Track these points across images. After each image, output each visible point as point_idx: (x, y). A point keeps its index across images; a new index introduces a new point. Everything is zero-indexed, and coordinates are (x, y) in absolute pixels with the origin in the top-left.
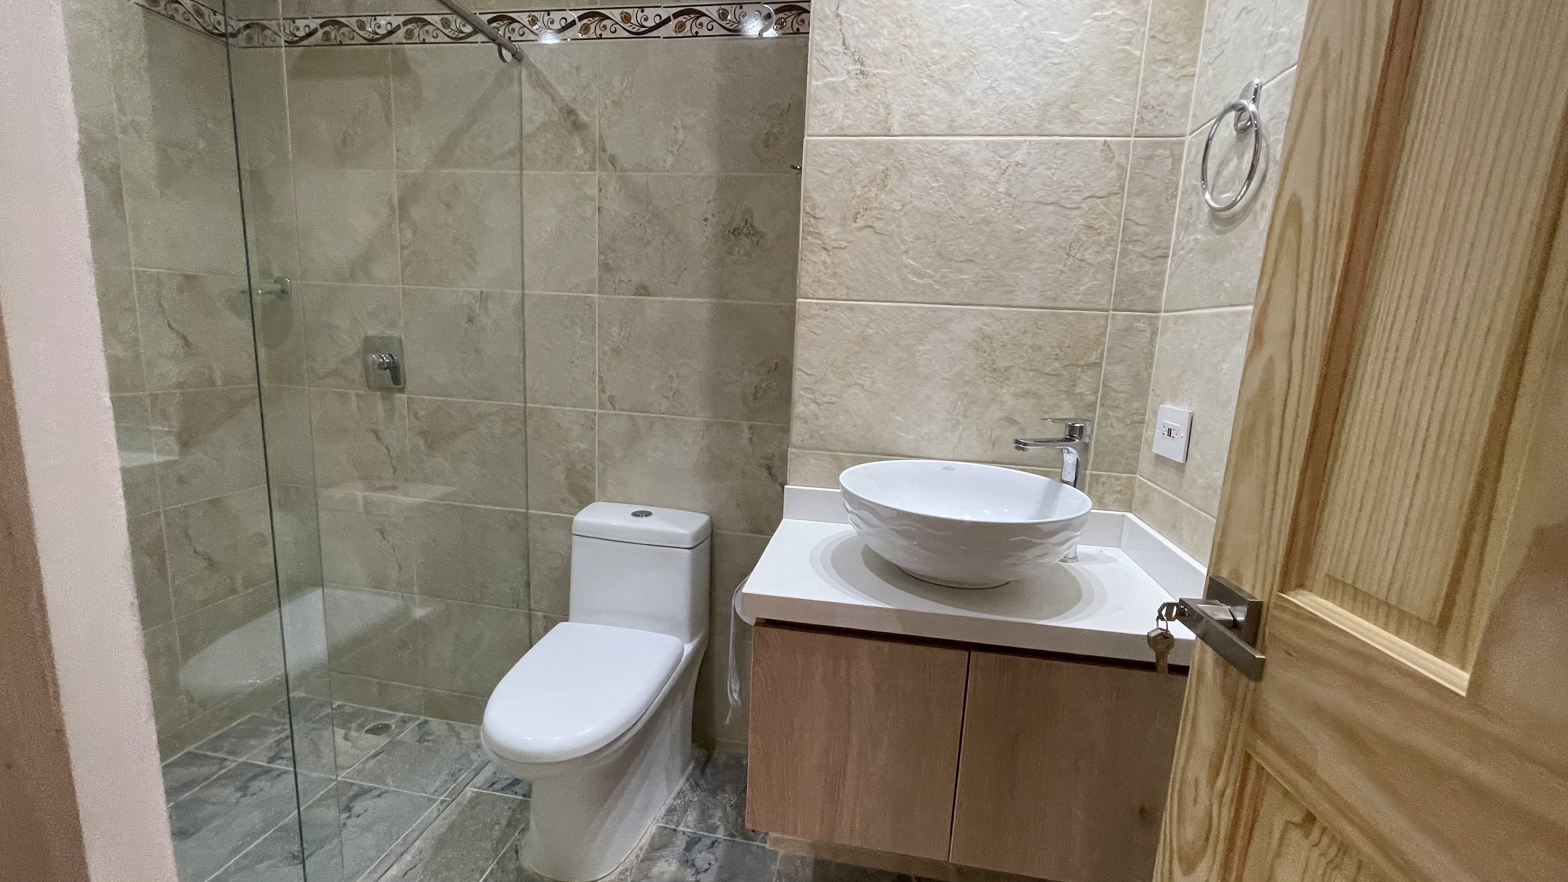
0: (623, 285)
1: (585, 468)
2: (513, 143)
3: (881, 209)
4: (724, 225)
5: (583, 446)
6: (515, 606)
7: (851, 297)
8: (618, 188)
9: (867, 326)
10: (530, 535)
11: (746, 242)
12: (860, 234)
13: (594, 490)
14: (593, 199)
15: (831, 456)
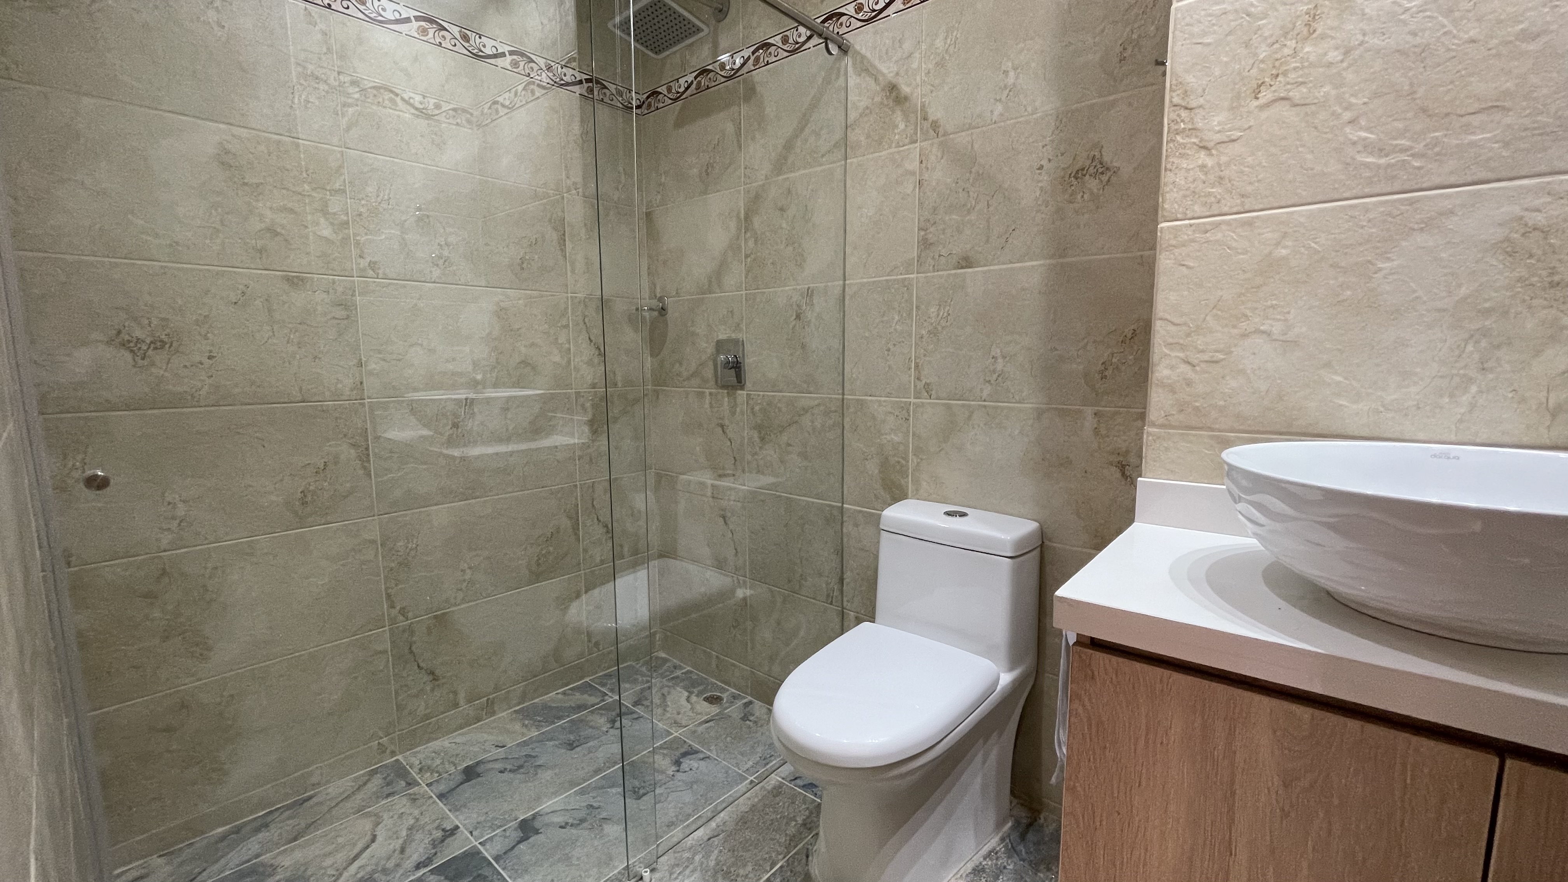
0: (943, 260)
1: (899, 462)
2: (838, 135)
3: (1303, 68)
4: (1064, 169)
5: (896, 439)
6: (829, 601)
7: (1247, 207)
8: (939, 155)
9: (1278, 244)
10: (845, 530)
11: (1093, 184)
12: (1264, 115)
13: (907, 486)
14: (913, 173)
15: (1212, 437)
